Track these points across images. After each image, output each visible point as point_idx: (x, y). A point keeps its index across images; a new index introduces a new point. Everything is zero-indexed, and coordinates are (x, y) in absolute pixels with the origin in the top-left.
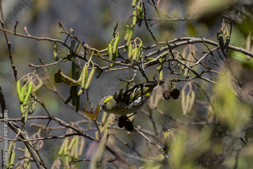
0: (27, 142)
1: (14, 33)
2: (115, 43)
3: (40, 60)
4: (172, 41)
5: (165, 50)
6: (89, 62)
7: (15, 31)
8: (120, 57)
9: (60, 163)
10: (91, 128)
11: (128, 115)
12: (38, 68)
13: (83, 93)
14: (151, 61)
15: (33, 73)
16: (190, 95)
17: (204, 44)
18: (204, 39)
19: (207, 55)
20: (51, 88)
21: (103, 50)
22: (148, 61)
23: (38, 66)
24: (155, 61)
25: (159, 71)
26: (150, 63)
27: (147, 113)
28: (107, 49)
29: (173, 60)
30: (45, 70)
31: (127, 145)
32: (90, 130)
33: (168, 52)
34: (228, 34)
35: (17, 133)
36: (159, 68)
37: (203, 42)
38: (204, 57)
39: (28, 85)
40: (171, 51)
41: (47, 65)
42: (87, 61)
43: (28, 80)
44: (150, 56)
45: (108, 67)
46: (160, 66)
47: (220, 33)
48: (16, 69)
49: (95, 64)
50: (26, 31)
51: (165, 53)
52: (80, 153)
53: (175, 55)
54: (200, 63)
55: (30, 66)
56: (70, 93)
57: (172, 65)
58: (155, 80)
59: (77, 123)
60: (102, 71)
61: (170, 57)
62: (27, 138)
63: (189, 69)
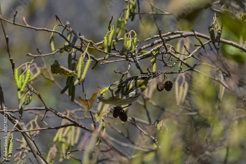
0: (25, 132)
1: (13, 23)
2: (111, 36)
3: (38, 50)
4: (166, 34)
5: (159, 43)
6: (84, 53)
7: (14, 21)
8: (114, 49)
9: (56, 150)
10: (86, 117)
11: (123, 106)
12: (36, 57)
13: (79, 84)
14: (145, 54)
15: (31, 63)
16: (184, 86)
17: (196, 37)
18: (196, 33)
19: (200, 48)
20: (48, 77)
21: (99, 43)
22: (142, 53)
23: (36, 56)
24: (149, 54)
25: (153, 63)
26: (144, 55)
27: (142, 103)
28: (102, 42)
29: (166, 53)
30: (43, 59)
31: (121, 134)
32: (85, 118)
33: (161, 45)
34: (219, 28)
35: (14, 124)
36: (152, 60)
37: (194, 35)
38: (196, 50)
39: (25, 73)
40: (164, 44)
41: (44, 55)
42: (83, 52)
43: (26, 69)
44: (144, 49)
45: (103, 58)
46: (154, 58)
47: (212, 27)
48: (14, 62)
49: (91, 55)
50: (25, 21)
51: (159, 46)
52: (76, 142)
53: (168, 49)
54: (192, 56)
55: (28, 55)
56: (67, 83)
57: (165, 57)
58: (149, 72)
59: (73, 112)
60: (97, 62)
61: (164, 50)
62: (25, 129)
63: (182, 62)
